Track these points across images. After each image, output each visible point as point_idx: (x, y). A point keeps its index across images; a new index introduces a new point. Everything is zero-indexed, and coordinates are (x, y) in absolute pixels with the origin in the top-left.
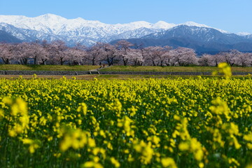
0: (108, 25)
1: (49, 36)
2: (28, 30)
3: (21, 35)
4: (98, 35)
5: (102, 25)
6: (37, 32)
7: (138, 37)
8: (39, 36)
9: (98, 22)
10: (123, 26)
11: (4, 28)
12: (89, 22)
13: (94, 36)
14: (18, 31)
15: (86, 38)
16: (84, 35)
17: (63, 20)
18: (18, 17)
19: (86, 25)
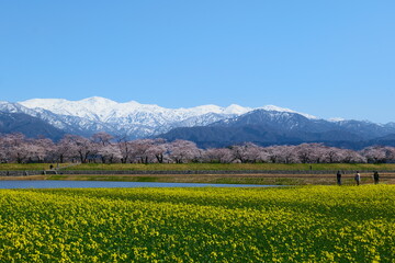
0: (168, 110)
1: (95, 124)
2: (69, 117)
3: (60, 123)
4: (156, 122)
5: (161, 110)
6: (80, 119)
7: (205, 124)
8: (82, 124)
9: (155, 106)
10: (187, 111)
11: (38, 114)
12: (145, 106)
13: (151, 123)
14: (57, 117)
15: (142, 126)
16: (138, 123)
17: (113, 104)
18: (57, 100)
19: (141, 111)
